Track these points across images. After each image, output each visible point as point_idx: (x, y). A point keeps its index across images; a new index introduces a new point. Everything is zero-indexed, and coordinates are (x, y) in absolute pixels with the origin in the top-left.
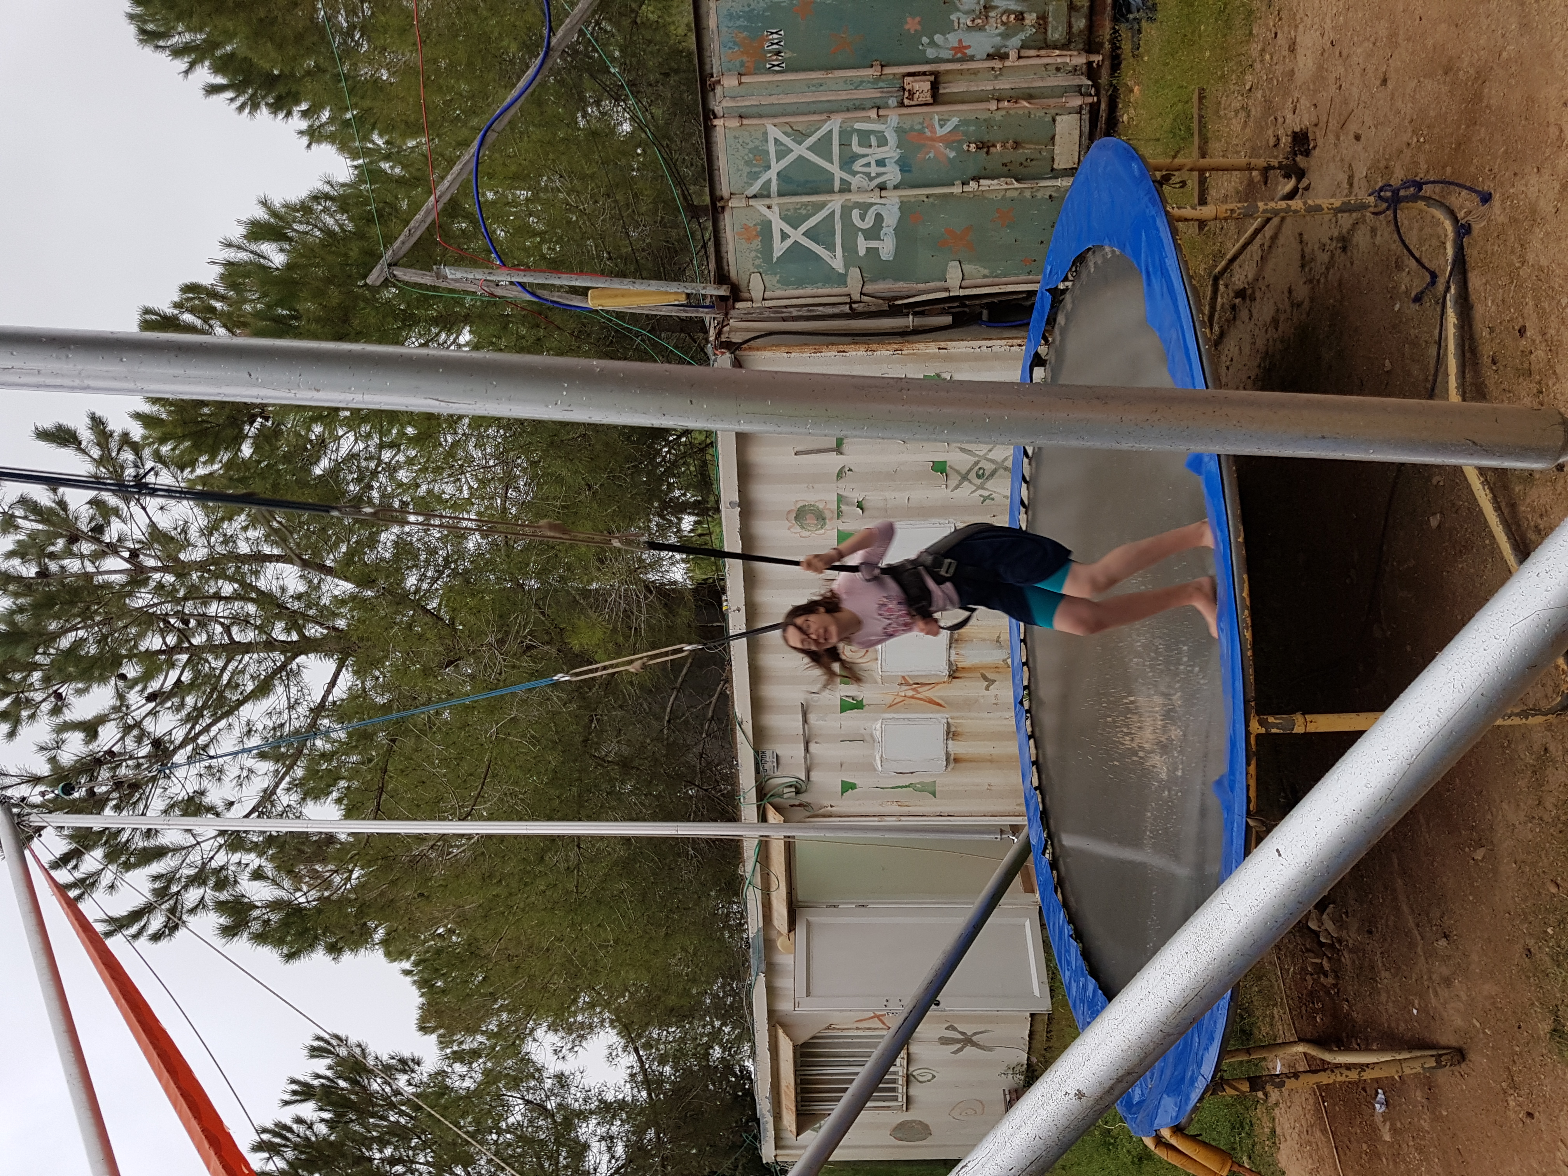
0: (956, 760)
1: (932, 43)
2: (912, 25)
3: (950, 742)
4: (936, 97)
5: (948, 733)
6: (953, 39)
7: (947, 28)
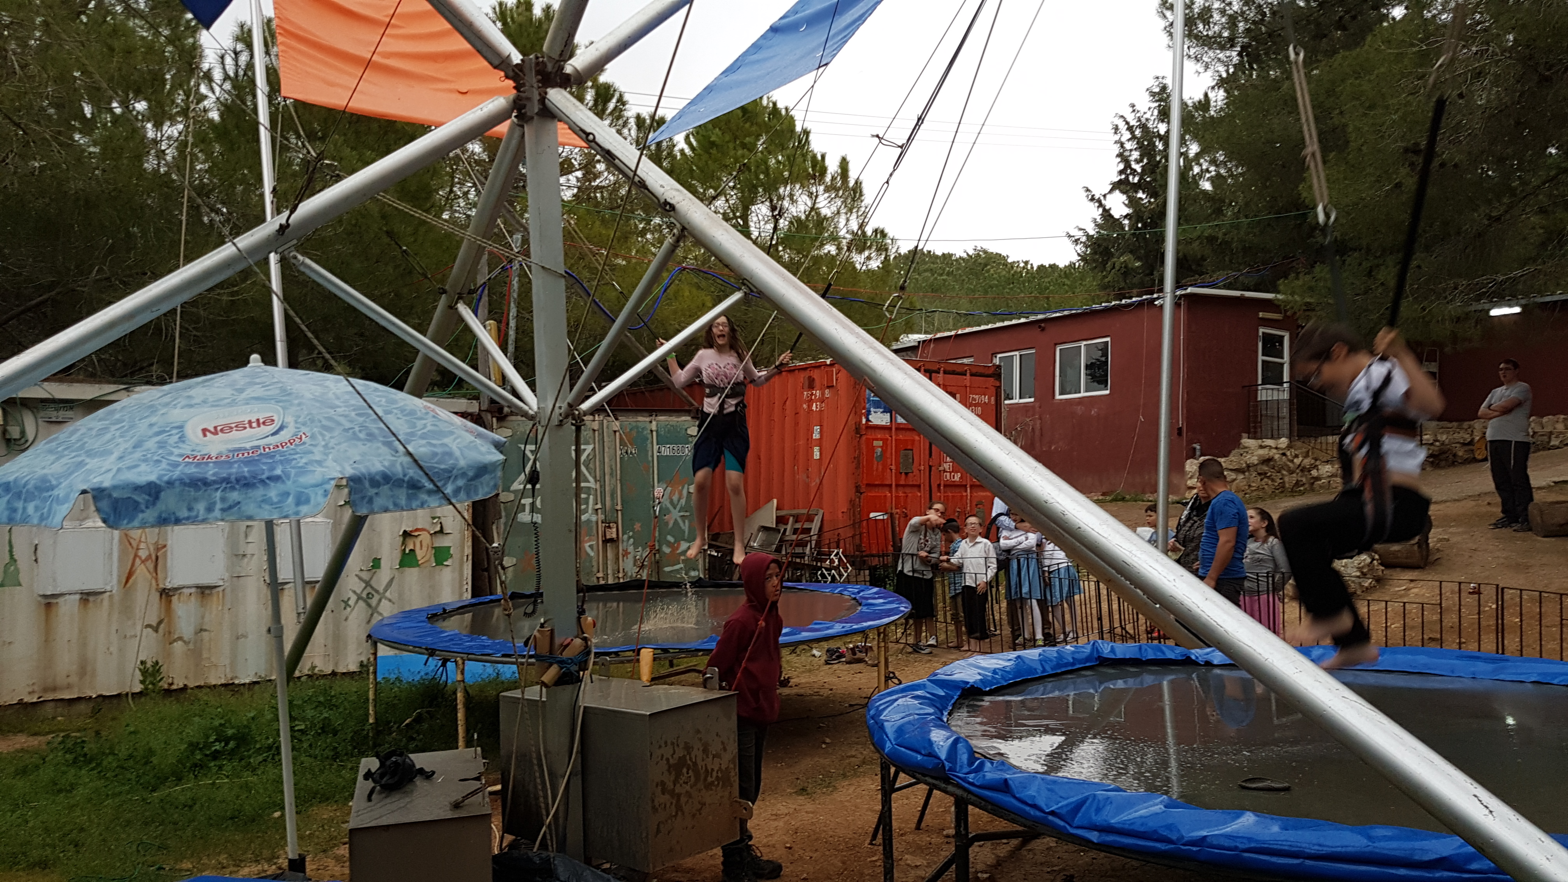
0: (48, 605)
1: (629, 538)
2: (637, 526)
3: (78, 597)
4: (606, 541)
5: (89, 594)
6: (631, 549)
7: (636, 547)
